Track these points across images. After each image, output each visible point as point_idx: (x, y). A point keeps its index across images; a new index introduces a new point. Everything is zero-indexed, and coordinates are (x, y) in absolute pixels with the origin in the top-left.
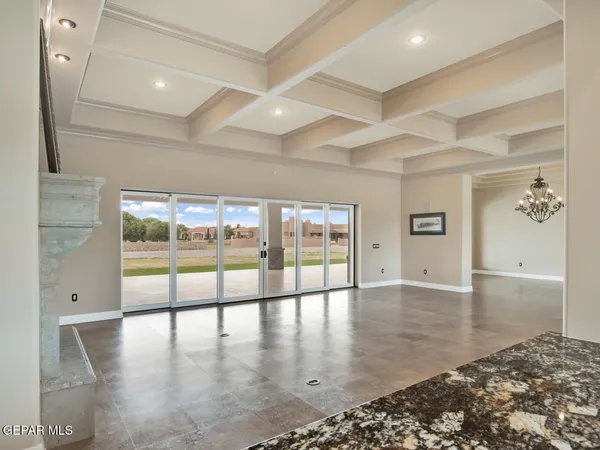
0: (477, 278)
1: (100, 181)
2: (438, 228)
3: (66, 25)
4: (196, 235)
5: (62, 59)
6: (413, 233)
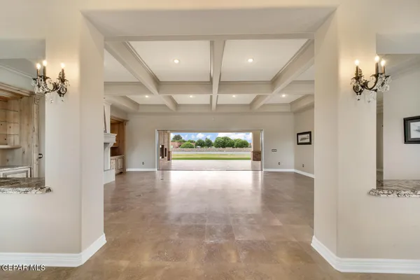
2: (309, 141)
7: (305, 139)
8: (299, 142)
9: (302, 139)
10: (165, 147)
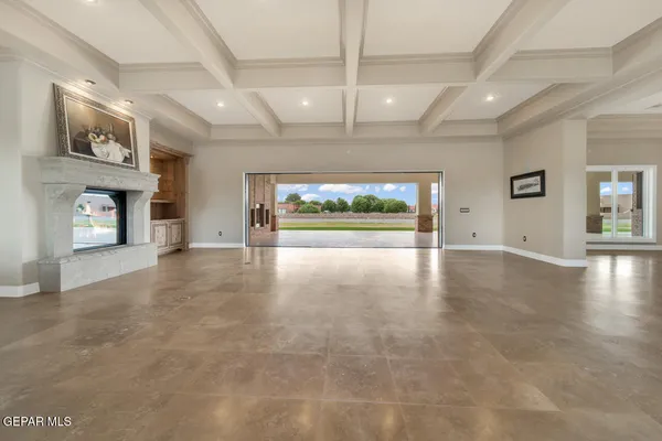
2: (538, 189)
3: (89, 83)
5: (128, 103)
6: (513, 197)
7: (530, 185)
8: (516, 192)
9: (521, 188)
10: (265, 208)
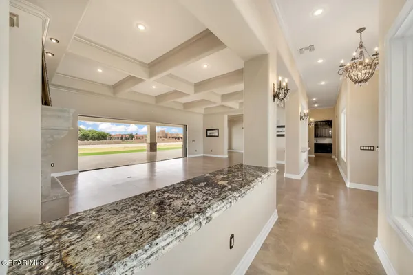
0: (230, 153)
1: (73, 111)
2: (216, 134)
3: (54, 41)
4: (115, 138)
5: (50, 55)
6: (207, 136)
7: (214, 133)
8: (209, 135)
9: (211, 133)
